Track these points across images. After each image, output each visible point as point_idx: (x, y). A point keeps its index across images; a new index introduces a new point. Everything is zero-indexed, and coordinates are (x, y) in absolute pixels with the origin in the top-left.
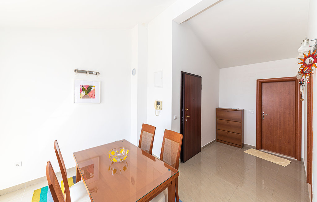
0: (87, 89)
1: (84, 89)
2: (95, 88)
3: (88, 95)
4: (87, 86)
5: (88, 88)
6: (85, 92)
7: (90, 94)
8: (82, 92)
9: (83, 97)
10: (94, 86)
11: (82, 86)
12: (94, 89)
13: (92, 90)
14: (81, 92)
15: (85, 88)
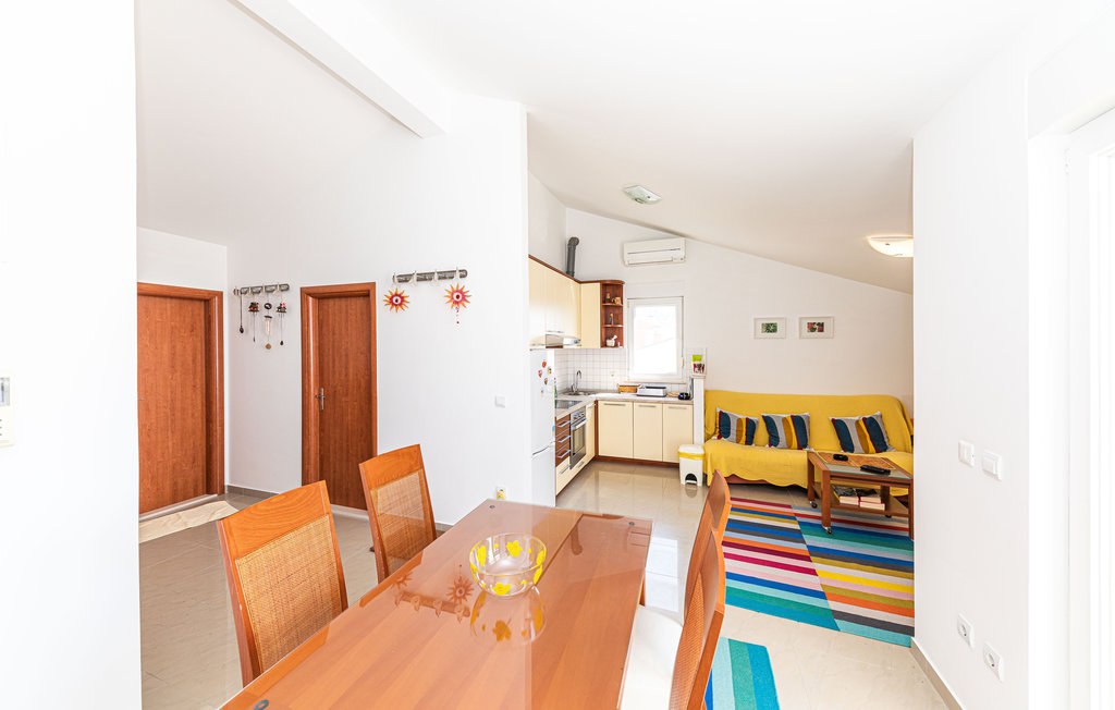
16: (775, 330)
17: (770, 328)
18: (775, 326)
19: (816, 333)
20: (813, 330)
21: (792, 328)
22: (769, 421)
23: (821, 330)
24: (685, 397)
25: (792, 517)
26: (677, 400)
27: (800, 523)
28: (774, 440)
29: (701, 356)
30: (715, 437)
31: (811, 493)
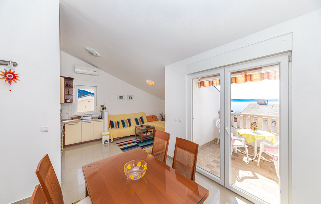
16: (122, 98)
17: (121, 97)
18: (122, 97)
19: (131, 99)
20: (130, 98)
21: (126, 98)
22: (123, 121)
23: (131, 98)
24: (100, 118)
25: (134, 142)
26: (97, 119)
27: (136, 143)
28: (124, 126)
29: (103, 105)
30: (110, 128)
31: (136, 136)
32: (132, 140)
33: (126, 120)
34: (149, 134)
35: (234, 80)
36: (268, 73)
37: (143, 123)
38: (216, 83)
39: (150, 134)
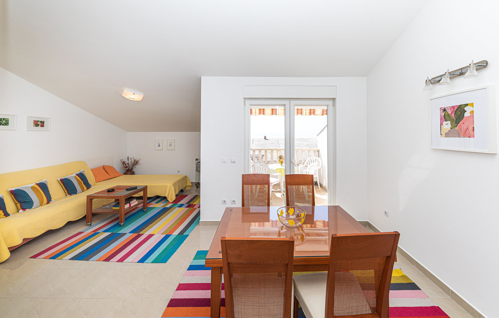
0: (453, 114)
1: (448, 115)
2: (475, 109)
3: (457, 128)
4: (453, 107)
5: (456, 112)
6: (449, 122)
7: (463, 125)
8: (445, 123)
9: (447, 135)
10: (472, 105)
11: (445, 110)
12: (472, 112)
13: (466, 115)
14: (441, 124)
15: (450, 112)
19: (39, 128)
20: (37, 125)
23: (42, 126)
25: (96, 233)
27: (105, 231)
28: (26, 205)
31: (90, 216)
32: (82, 233)
33: (33, 188)
34: (134, 203)
35: (262, 111)
36: (301, 109)
37: (88, 186)
38: (255, 113)
39: (137, 203)
